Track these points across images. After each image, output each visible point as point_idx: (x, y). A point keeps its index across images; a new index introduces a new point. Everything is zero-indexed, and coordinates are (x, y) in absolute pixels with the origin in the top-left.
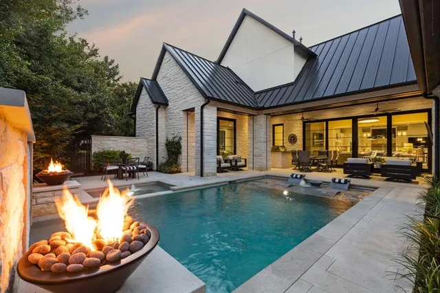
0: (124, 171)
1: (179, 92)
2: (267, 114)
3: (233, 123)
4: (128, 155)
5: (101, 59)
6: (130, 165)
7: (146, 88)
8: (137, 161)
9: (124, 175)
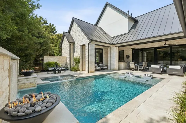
0: (56, 70)
1: (79, 38)
2: (116, 47)
3: (102, 50)
4: (58, 64)
5: (48, 25)
6: (59, 68)
7: (66, 36)
8: (62, 66)
9: (56, 72)
